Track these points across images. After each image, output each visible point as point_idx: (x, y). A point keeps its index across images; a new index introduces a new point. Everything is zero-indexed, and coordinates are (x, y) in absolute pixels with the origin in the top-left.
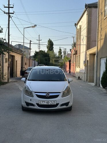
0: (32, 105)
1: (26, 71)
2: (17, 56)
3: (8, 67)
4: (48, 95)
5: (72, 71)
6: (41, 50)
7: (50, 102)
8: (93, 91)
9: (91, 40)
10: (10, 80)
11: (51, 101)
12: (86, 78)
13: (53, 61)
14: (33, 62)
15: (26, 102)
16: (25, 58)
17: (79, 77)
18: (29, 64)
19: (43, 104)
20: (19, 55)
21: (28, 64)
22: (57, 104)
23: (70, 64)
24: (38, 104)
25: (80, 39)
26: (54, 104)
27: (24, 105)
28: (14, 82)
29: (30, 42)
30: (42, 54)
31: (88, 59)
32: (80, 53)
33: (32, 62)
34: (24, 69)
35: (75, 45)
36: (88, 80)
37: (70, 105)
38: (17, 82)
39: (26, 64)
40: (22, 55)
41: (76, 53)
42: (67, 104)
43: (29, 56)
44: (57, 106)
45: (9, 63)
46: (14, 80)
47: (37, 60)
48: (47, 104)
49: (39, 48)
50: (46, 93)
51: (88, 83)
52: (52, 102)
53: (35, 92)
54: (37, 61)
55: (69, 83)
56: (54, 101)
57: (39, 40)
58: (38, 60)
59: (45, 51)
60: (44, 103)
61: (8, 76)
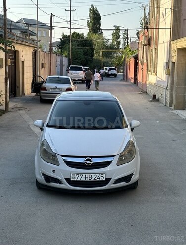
0: (58, 181)
1: (44, 85)
2: (24, 50)
3: (6, 79)
4: (88, 162)
5: (139, 78)
6: (74, 33)
7: (93, 175)
8: (183, 132)
9: (182, 18)
10: (11, 105)
11: (95, 175)
12: (168, 99)
13: (101, 54)
14: (59, 59)
15: (43, 175)
16: (41, 53)
17: (155, 96)
18: (51, 65)
19: (79, 179)
20: (27, 48)
21: (47, 66)
22: (108, 180)
23: (136, 64)
24: (68, 180)
25: (158, 12)
26: (101, 180)
27: (41, 179)
28: (19, 109)
29: (51, 17)
30: (76, 40)
31: (174, 59)
32: (157, 44)
33: (56, 59)
34: (39, 80)
35: (146, 25)
36: (173, 105)
37: (134, 179)
38: (24, 108)
39: (42, 67)
40: (35, 48)
41: (149, 43)
42: (127, 178)
43: (50, 43)
44: (107, 184)
45: (8, 71)
46: (19, 105)
47: (66, 54)
48: (87, 180)
49: (71, 24)
50: (85, 157)
51: (174, 111)
52: (98, 175)
53: (63, 156)
54: (66, 57)
55: (132, 130)
56: (102, 174)
57: (70, 11)
58: (69, 54)
59: (83, 33)
60: (80, 177)
61: (6, 98)
